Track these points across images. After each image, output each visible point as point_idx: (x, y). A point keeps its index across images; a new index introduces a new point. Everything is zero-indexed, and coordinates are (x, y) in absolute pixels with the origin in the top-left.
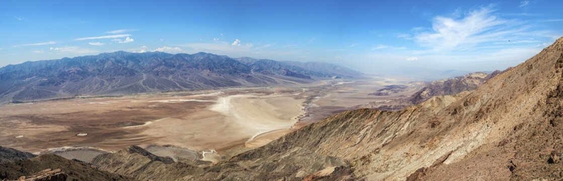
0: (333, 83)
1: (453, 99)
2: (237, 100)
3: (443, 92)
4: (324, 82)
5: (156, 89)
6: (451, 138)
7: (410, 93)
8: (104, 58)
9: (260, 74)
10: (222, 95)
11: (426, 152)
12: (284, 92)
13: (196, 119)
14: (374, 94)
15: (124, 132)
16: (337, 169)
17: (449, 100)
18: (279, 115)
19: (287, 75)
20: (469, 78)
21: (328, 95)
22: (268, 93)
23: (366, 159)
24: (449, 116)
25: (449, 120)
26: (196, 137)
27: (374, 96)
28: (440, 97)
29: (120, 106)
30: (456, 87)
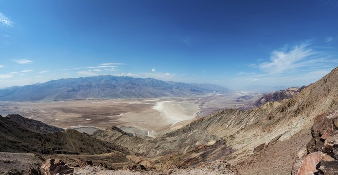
0: (215, 95)
1: (279, 104)
2: (166, 104)
3: (273, 100)
4: (210, 95)
5: (126, 96)
6: (280, 126)
7: (255, 99)
8: (100, 78)
9: (178, 90)
10: (159, 101)
11: (266, 134)
12: (189, 100)
13: (145, 113)
14: (235, 101)
15: (109, 119)
16: (217, 142)
17: (277, 104)
18: (187, 112)
19: (191, 91)
20: (288, 90)
21: (212, 102)
22: (182, 101)
23: (232, 137)
24: (279, 113)
25: (279, 115)
26: (145, 123)
27: (235, 102)
28: (272, 102)
29: (108, 105)
30: (281, 96)
